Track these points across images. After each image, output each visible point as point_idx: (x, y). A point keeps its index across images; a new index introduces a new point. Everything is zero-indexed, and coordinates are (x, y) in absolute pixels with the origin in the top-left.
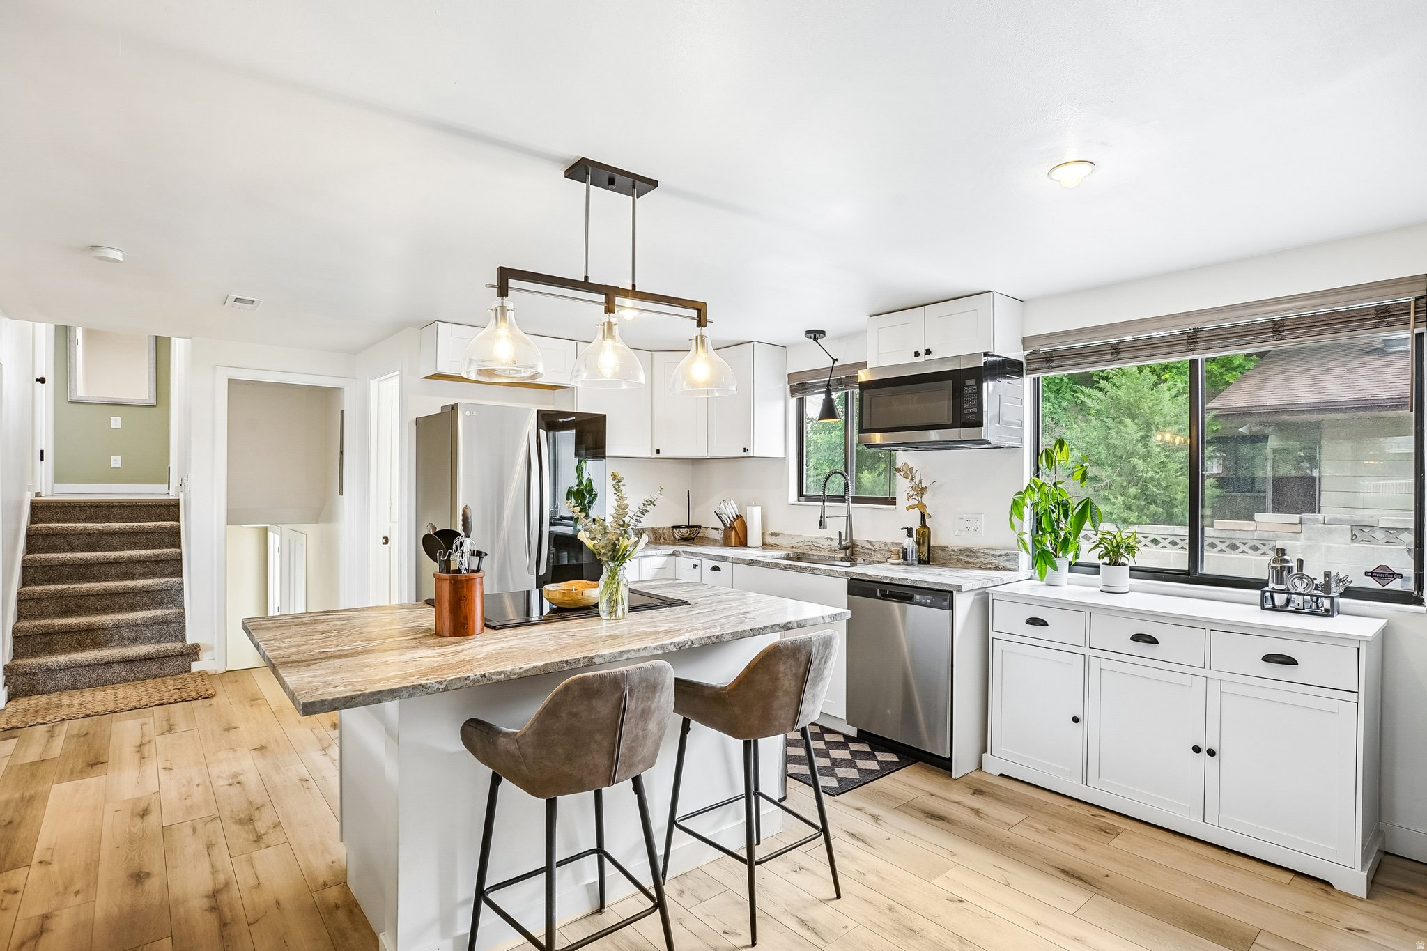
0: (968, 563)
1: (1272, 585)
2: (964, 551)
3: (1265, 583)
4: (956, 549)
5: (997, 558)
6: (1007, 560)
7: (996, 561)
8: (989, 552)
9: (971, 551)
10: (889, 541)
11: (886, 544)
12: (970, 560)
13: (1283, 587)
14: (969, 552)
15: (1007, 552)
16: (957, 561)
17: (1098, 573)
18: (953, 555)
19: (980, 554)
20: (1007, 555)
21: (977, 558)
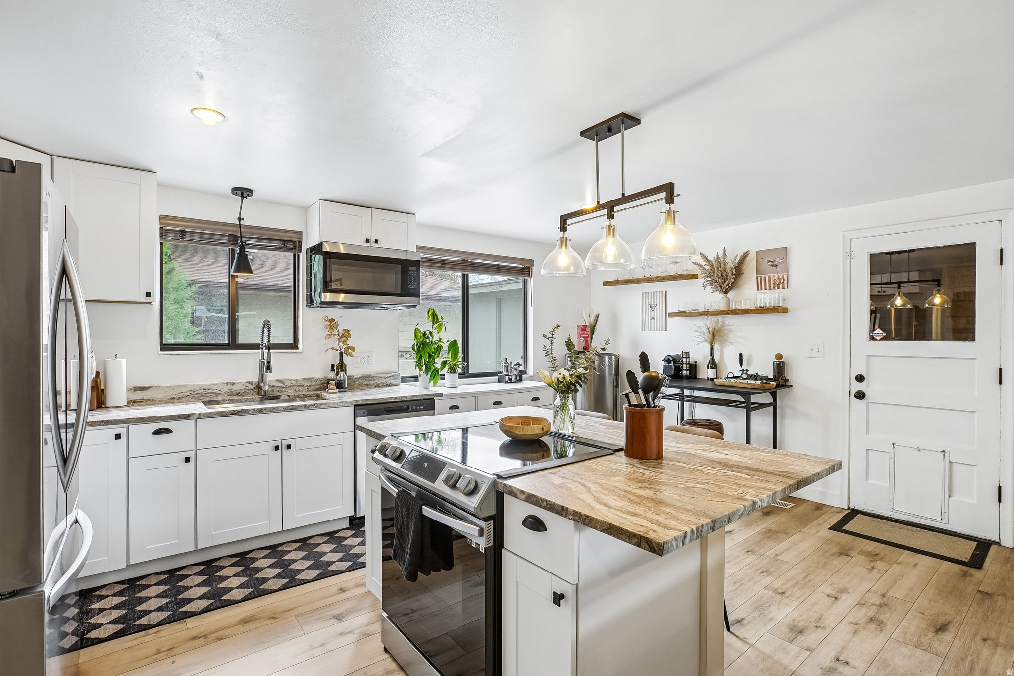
0: (368, 385)
1: (504, 373)
2: (363, 378)
3: (501, 373)
4: (358, 377)
5: (387, 379)
6: (393, 379)
7: (387, 381)
8: (381, 376)
9: (369, 377)
10: (300, 377)
11: (297, 381)
12: (368, 383)
13: (508, 374)
14: (368, 378)
15: (392, 374)
16: (360, 385)
17: (444, 379)
18: (356, 381)
19: (376, 378)
20: (393, 376)
21: (374, 381)
